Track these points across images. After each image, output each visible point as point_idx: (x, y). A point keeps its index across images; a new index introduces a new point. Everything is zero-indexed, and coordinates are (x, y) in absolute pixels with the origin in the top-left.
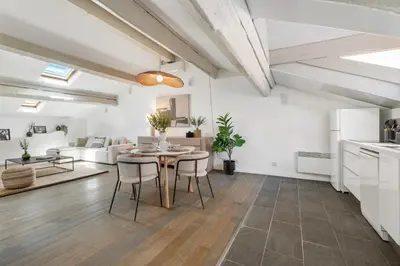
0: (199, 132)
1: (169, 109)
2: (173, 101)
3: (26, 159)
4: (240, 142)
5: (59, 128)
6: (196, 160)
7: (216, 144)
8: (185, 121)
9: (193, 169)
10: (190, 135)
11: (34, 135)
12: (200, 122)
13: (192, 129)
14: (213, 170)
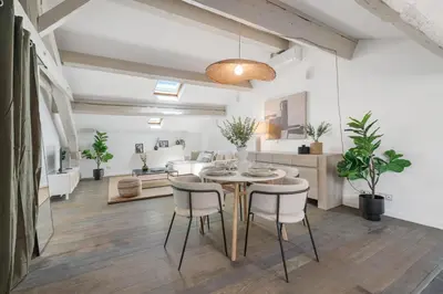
0: (319, 146)
1: (279, 115)
2: (285, 104)
3: (145, 170)
4: (397, 163)
5: (178, 143)
6: (278, 194)
7: (342, 166)
8: (300, 130)
9: (272, 208)
10: (304, 150)
11: (159, 149)
12: (321, 131)
13: (309, 142)
14: (342, 206)
